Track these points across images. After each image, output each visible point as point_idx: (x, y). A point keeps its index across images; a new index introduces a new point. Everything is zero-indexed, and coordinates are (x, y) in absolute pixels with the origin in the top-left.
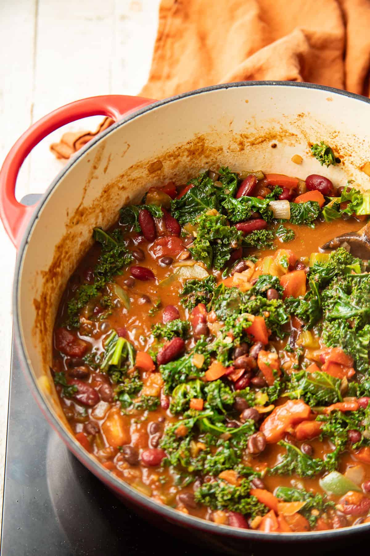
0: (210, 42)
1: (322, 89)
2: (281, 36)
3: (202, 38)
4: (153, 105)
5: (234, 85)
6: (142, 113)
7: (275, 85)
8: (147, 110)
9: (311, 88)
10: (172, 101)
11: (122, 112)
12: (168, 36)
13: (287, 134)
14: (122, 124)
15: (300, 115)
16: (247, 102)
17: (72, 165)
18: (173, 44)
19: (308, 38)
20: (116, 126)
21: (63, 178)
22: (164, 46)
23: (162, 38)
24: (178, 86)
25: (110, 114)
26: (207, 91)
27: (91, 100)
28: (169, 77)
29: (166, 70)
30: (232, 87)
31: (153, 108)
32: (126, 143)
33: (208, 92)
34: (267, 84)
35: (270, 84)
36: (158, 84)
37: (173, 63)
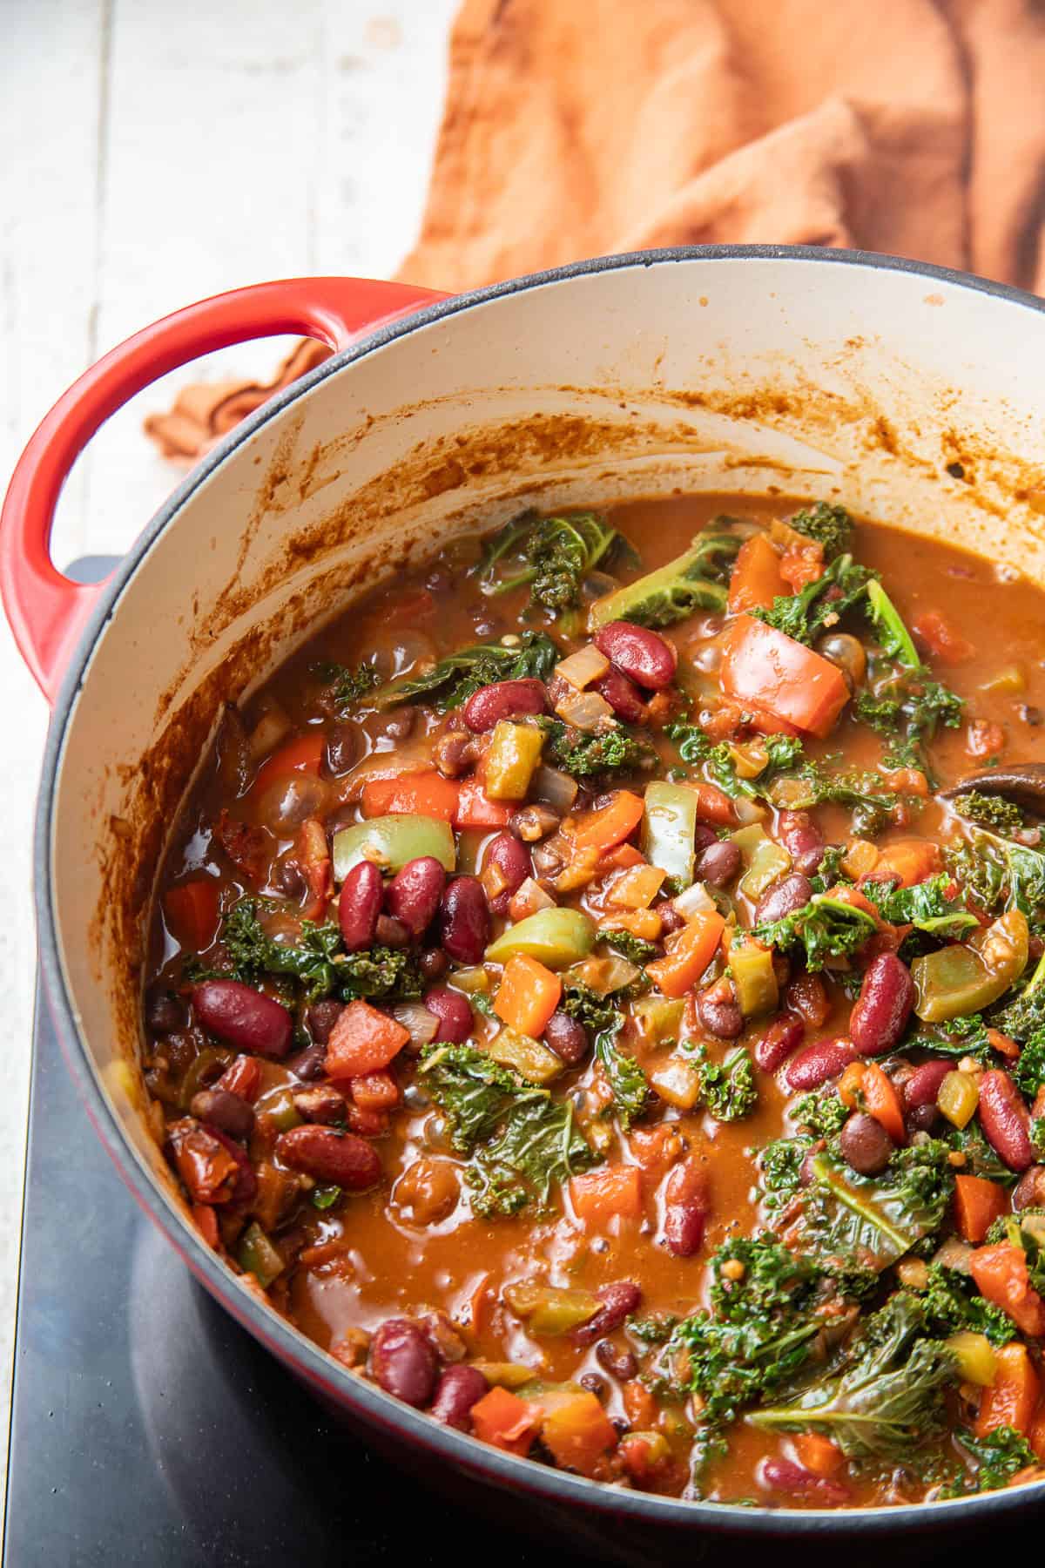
0: (591, 131)
1: (914, 272)
2: (790, 117)
3: (570, 121)
4: (440, 307)
5: (670, 254)
6: (410, 330)
7: (782, 257)
8: (423, 323)
9: (883, 266)
10: (493, 296)
11: (352, 326)
12: (473, 115)
13: (815, 395)
14: (353, 359)
15: (851, 343)
16: (704, 303)
17: (209, 471)
18: (487, 136)
19: (866, 120)
20: (335, 364)
21: (183, 508)
22: (462, 145)
23: (458, 120)
24: (502, 258)
25: (320, 332)
26: (592, 271)
27: (270, 289)
28: (475, 230)
29: (467, 210)
30: (661, 260)
31: (441, 315)
32: (363, 411)
33: (594, 275)
34: (761, 256)
35: (770, 256)
36: (446, 250)
37: (489, 191)
